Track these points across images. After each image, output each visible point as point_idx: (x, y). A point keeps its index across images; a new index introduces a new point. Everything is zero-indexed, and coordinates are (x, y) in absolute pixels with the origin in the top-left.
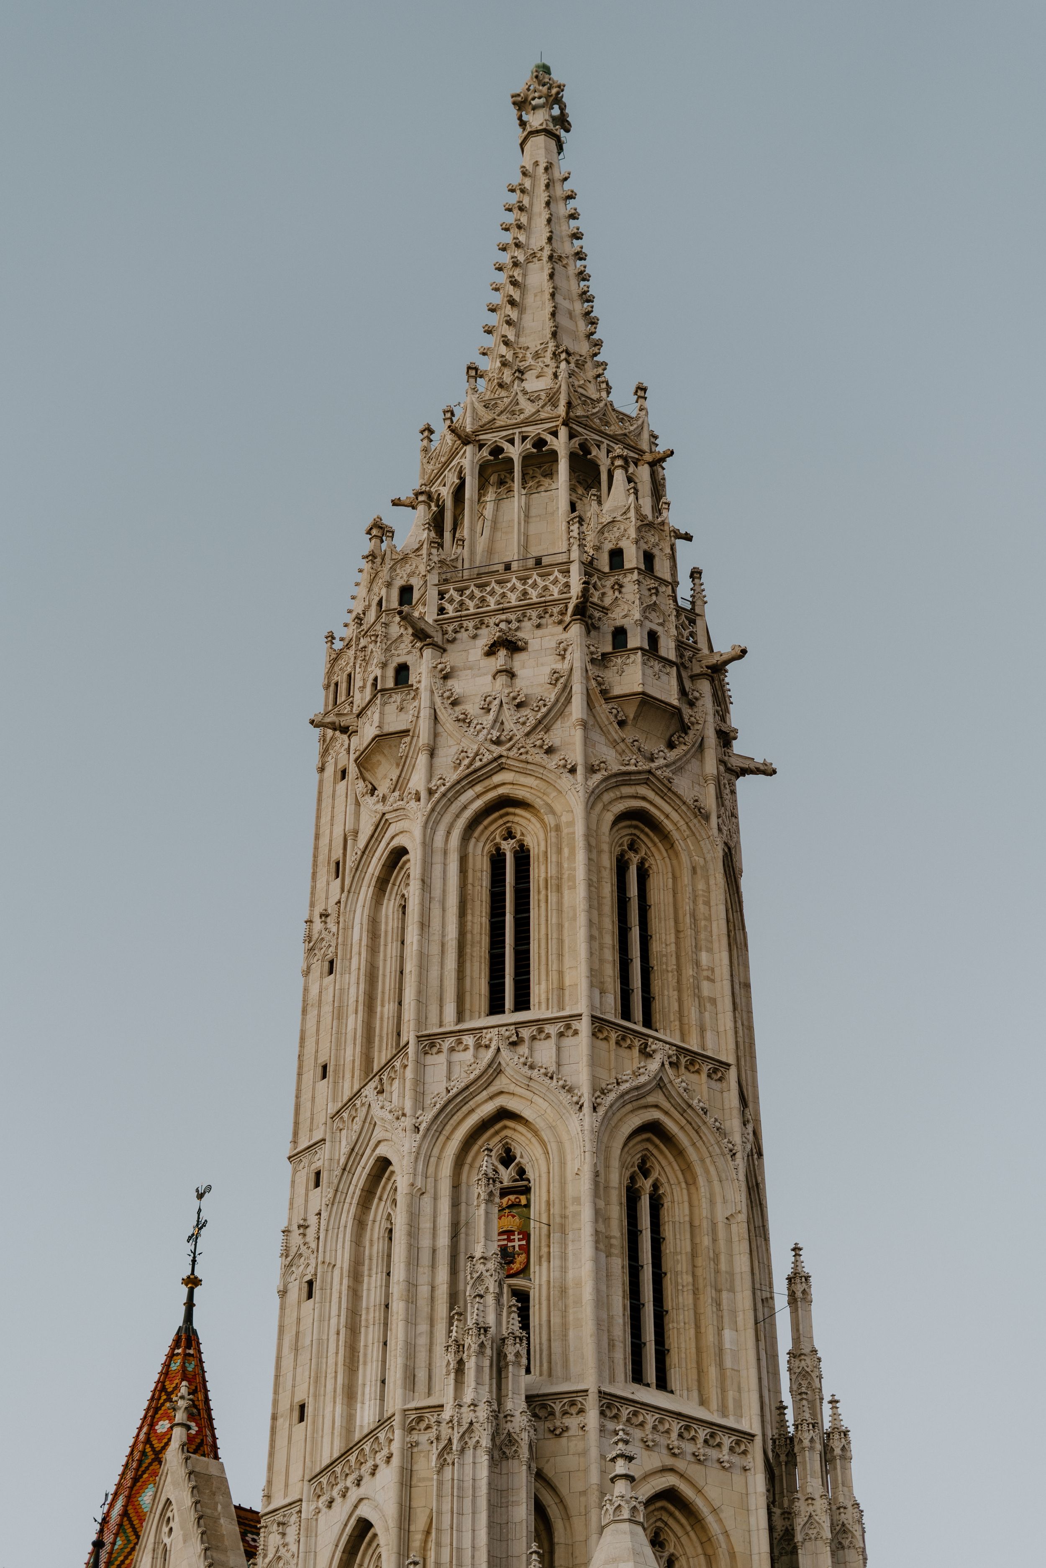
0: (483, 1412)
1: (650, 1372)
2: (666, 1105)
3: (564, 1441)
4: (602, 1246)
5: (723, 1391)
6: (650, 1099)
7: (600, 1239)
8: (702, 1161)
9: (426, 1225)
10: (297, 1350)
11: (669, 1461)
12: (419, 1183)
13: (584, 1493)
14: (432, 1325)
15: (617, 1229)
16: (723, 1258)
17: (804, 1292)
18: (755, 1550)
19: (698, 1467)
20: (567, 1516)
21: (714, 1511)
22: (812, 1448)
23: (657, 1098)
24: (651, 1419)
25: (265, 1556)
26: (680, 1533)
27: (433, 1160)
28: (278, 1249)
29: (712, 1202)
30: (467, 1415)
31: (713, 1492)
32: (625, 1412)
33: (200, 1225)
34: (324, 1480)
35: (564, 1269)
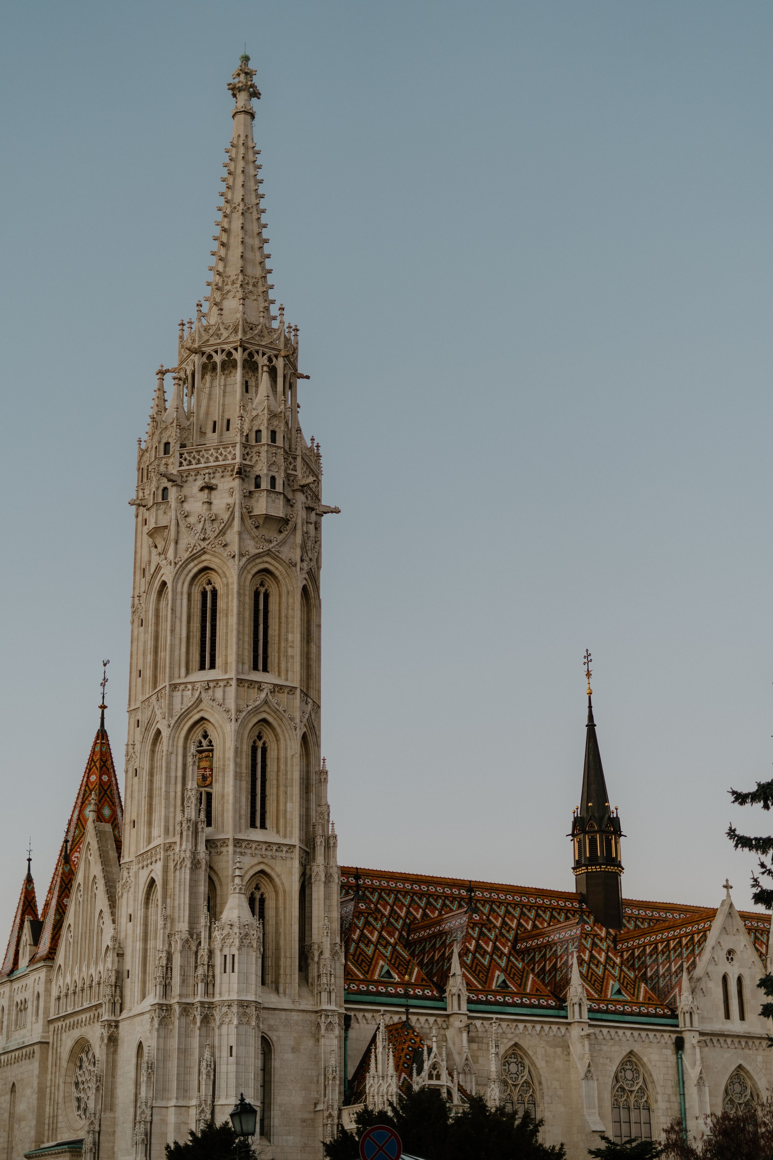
0: (188, 854)
1: (258, 824)
2: (268, 710)
3: (221, 856)
4: (238, 778)
5: (286, 828)
6: (262, 709)
7: (237, 776)
8: (283, 732)
9: (173, 767)
10: (132, 797)
11: (261, 860)
12: (170, 750)
13: (227, 877)
14: (175, 808)
15: (246, 770)
16: (289, 773)
17: (325, 778)
18: (293, 889)
19: (273, 860)
20: (221, 885)
21: (278, 876)
22: (321, 845)
23: (266, 708)
24: (254, 846)
25: (122, 880)
26: (266, 884)
27: (176, 739)
28: (124, 753)
29: (286, 749)
30: (183, 855)
31: (278, 869)
32: (244, 845)
33: (105, 680)
34: (141, 858)
35: (223, 788)
